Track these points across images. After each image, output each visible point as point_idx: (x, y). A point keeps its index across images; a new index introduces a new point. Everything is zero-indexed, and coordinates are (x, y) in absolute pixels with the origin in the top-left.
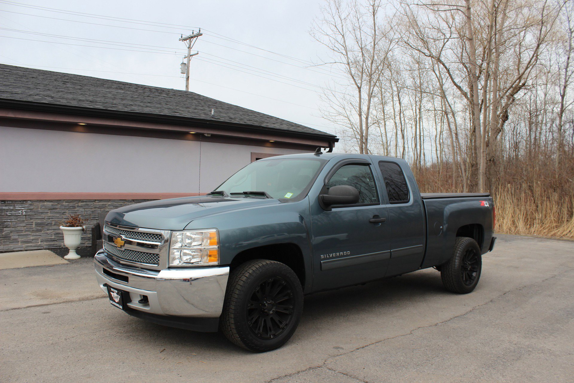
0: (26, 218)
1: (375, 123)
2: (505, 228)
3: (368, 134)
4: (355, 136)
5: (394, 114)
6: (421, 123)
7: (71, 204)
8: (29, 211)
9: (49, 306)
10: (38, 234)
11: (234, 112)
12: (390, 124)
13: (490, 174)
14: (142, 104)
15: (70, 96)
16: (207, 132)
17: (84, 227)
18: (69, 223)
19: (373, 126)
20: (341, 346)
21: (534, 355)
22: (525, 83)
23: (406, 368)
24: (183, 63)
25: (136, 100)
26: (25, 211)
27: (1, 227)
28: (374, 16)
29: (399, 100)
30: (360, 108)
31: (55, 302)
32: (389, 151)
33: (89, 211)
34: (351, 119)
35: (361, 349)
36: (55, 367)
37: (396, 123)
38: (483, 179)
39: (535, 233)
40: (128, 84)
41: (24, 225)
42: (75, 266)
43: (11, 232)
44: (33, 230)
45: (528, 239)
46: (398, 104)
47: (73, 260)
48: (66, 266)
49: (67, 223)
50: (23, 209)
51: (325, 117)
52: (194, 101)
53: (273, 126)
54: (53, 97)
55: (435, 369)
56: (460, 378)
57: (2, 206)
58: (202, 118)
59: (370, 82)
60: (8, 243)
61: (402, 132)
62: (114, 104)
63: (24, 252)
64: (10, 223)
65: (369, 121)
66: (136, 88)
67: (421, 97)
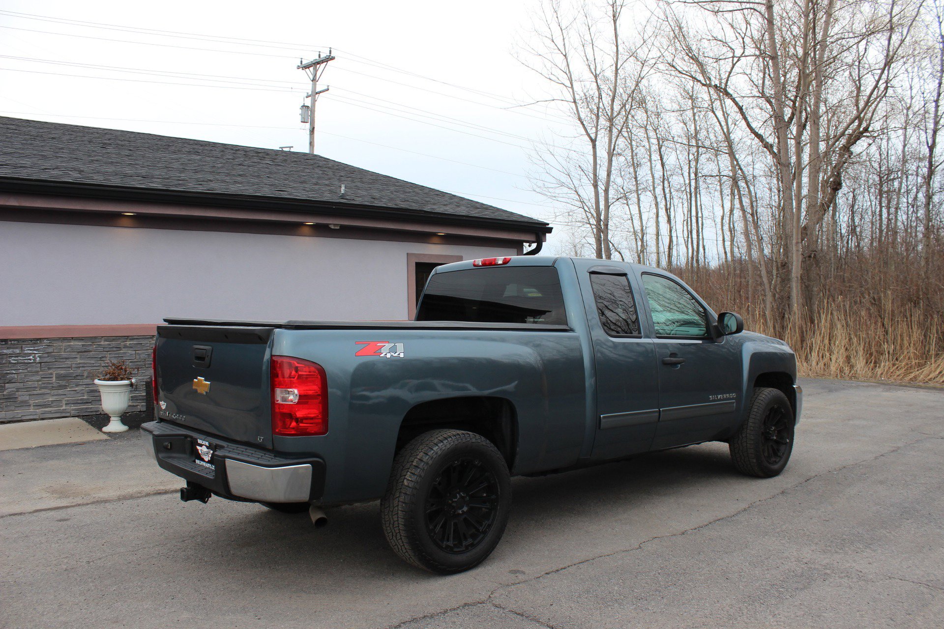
0: (41, 367)
1: (620, 198)
2: (833, 368)
3: (608, 217)
4: (589, 220)
5: (654, 182)
6: (698, 196)
7: (114, 343)
8: (46, 355)
9: (68, 509)
10: (60, 392)
11: (381, 187)
12: (647, 199)
13: (809, 279)
14: (227, 179)
15: (111, 169)
16: (334, 223)
17: (133, 381)
18: (109, 373)
19: (617, 203)
20: (523, 569)
21: (831, 580)
22: (868, 128)
23: (620, 604)
24: (304, 106)
25: (219, 171)
26: (39, 357)
27: (2, 381)
28: (615, 22)
29: (662, 159)
30: (595, 175)
31: (80, 502)
32: (645, 244)
33: (143, 353)
34: (581, 192)
35: (553, 573)
36: (64, 607)
37: (656, 197)
38: (797, 288)
39: (883, 376)
40: (209, 145)
41: (38, 378)
42: (118, 443)
43: (18, 390)
44: (53, 387)
45: (867, 386)
46: (659, 166)
47: (115, 433)
48: (104, 443)
49: (106, 375)
50: (35, 352)
51: (538, 190)
52: (317, 170)
53: (442, 209)
54: (83, 171)
55: (666, 604)
56: (704, 620)
57: (3, 348)
58: (325, 199)
59: (611, 131)
60: (13, 408)
61: (667, 212)
62: (181, 180)
63: (39, 421)
64: (16, 376)
65: (610, 196)
66: (223, 151)
67: (698, 154)
